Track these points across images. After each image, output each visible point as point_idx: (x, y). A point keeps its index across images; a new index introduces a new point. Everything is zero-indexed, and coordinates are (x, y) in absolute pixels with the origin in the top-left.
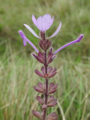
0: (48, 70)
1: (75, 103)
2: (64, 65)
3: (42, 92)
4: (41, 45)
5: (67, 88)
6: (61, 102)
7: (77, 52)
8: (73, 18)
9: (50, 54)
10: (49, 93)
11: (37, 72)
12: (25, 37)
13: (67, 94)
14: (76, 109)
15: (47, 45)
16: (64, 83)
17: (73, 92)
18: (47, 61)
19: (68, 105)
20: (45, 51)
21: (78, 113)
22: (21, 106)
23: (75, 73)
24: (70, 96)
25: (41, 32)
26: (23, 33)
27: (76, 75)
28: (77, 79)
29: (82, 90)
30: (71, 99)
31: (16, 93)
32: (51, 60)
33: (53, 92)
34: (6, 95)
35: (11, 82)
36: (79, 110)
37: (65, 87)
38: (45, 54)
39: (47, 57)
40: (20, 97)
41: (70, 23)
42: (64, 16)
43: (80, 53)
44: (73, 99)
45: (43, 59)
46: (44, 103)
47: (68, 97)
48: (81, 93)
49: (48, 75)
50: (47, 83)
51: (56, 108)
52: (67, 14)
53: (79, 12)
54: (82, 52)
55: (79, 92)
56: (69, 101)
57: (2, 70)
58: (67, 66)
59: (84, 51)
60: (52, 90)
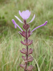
0: (28, 41)
1: (45, 62)
2: (39, 41)
3: (25, 54)
4: (24, 27)
5: (41, 53)
6: (38, 61)
7: (47, 34)
8: (44, 16)
9: (29, 32)
10: (29, 54)
11: (22, 42)
12: (15, 23)
13: (41, 56)
14: (46, 65)
15: (27, 27)
16: (39, 50)
17: (44, 56)
18: (28, 36)
19: (42, 63)
20: (26, 30)
21: (47, 67)
22: (15, 63)
23: (45, 46)
24: (42, 58)
25: (24, 20)
26: (14, 21)
27: (46, 46)
28: (46, 49)
29: (49, 55)
30: (43, 59)
31: (13, 56)
32: (30, 36)
33: (31, 53)
34: (8, 57)
35: (10, 50)
36: (47, 65)
37: (40, 53)
38: (26, 32)
39: (27, 34)
40: (15, 58)
41: (43, 19)
42: (40, 15)
43: (48, 35)
44: (44, 59)
45: (25, 35)
46: (26, 60)
47: (41, 58)
48: (48, 56)
49: (28, 44)
50: (27, 48)
51: (35, 64)
52: (41, 14)
53: (48, 13)
54: (49, 34)
55: (47, 55)
56: (42, 61)
57: (6, 44)
58: (41, 41)
59: (51, 33)
60: (30, 52)
